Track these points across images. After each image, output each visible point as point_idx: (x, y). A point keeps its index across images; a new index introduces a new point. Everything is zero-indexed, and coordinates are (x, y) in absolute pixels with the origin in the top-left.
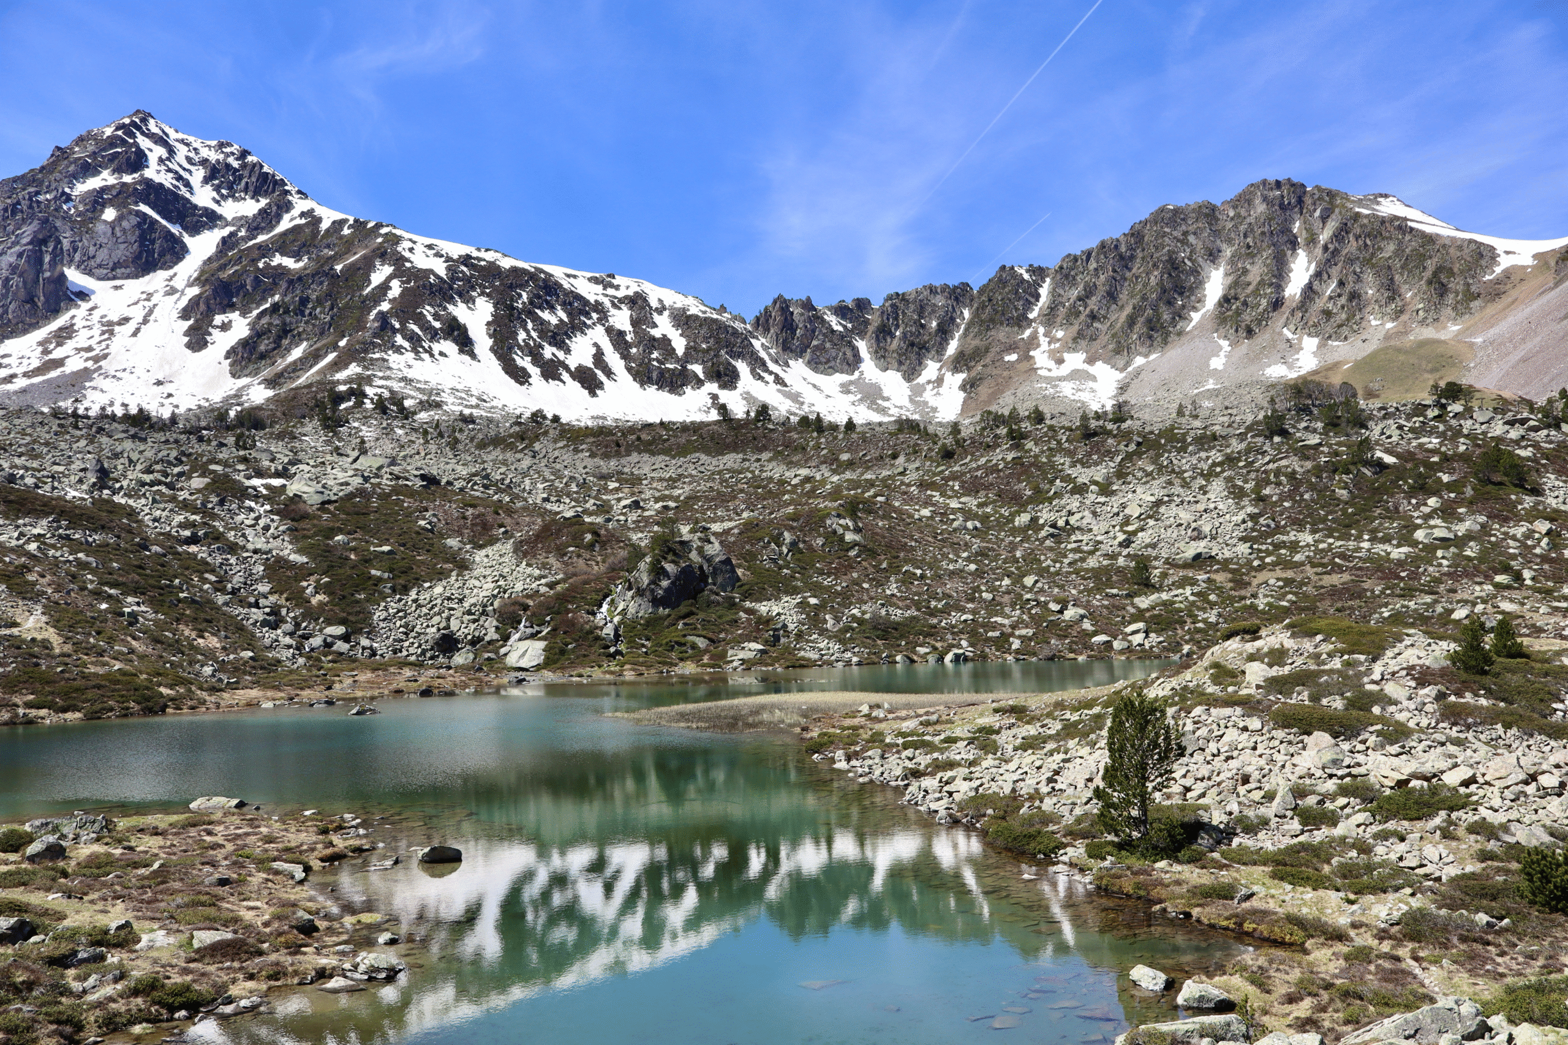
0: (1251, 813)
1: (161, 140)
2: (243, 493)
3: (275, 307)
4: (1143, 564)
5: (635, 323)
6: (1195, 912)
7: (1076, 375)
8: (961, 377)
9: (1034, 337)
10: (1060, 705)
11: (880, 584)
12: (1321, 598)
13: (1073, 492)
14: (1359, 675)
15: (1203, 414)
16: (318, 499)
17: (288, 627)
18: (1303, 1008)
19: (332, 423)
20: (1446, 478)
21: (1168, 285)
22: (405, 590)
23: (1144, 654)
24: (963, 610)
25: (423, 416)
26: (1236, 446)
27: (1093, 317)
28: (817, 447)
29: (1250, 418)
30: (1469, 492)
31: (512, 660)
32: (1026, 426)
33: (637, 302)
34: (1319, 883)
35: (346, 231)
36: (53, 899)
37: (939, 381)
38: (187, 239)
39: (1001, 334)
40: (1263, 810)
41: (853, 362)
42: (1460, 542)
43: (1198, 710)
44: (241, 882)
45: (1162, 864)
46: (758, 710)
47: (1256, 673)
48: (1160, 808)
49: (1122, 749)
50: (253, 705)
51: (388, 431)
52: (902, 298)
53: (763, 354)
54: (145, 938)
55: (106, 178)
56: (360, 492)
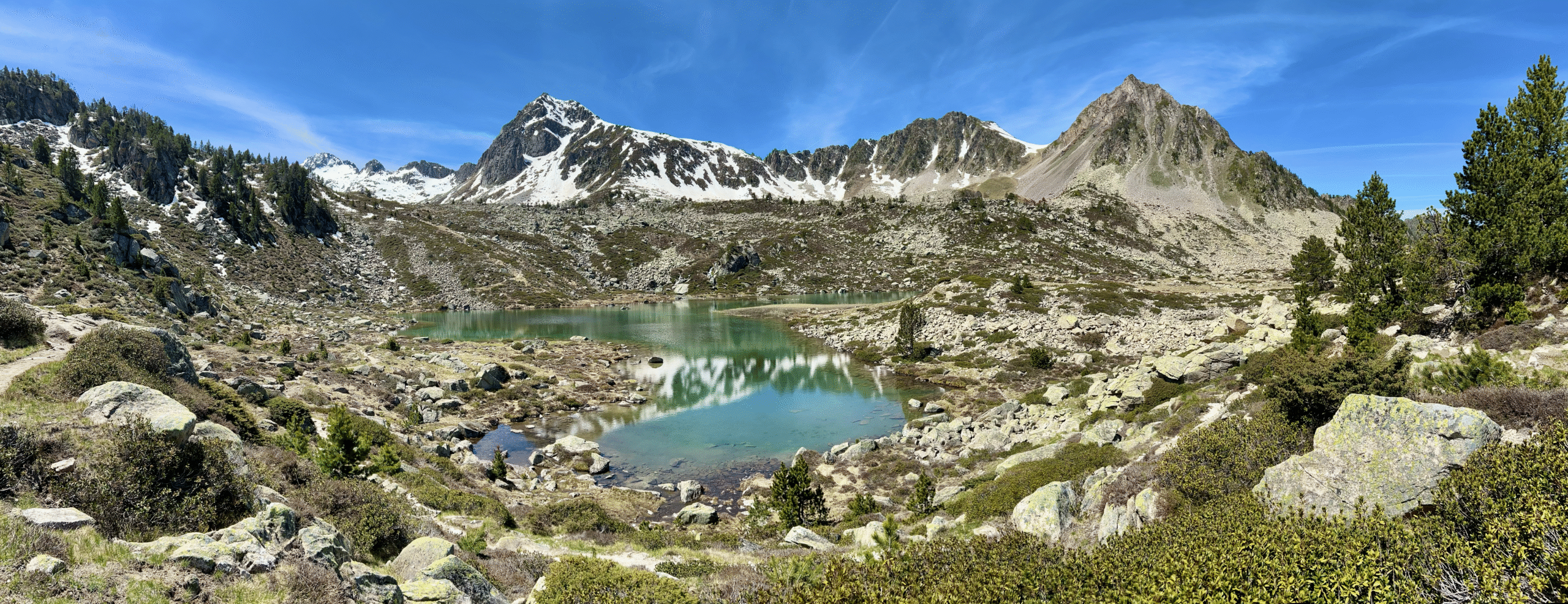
0: (948, 344)
1: (551, 103)
2: (582, 231)
3: (590, 162)
4: (910, 256)
5: (719, 161)
6: (930, 379)
7: (886, 184)
8: (844, 183)
9: (871, 168)
10: (881, 308)
11: (814, 263)
12: (969, 269)
13: (885, 229)
14: (983, 295)
15: (931, 200)
16: (607, 232)
17: (598, 278)
18: (966, 409)
19: (611, 204)
20: (1009, 227)
21: (919, 150)
22: (638, 265)
23: (910, 289)
24: (845, 273)
25: (642, 200)
26: (943, 213)
27: (893, 161)
28: (790, 210)
29: (947, 203)
30: (1016, 232)
31: (676, 291)
32: (868, 203)
33: (720, 152)
34: (970, 366)
35: (613, 130)
36: (531, 366)
37: (836, 185)
38: (561, 139)
39: (859, 166)
40: (952, 343)
41: (803, 177)
42: (1012, 249)
43: (930, 309)
44: (589, 365)
45: (918, 363)
46: (769, 310)
47: (950, 295)
48: (917, 344)
49: (905, 323)
50: (588, 306)
51: (630, 206)
52: (822, 150)
53: (769, 173)
54: (560, 382)
55: (534, 120)
56: (621, 229)
